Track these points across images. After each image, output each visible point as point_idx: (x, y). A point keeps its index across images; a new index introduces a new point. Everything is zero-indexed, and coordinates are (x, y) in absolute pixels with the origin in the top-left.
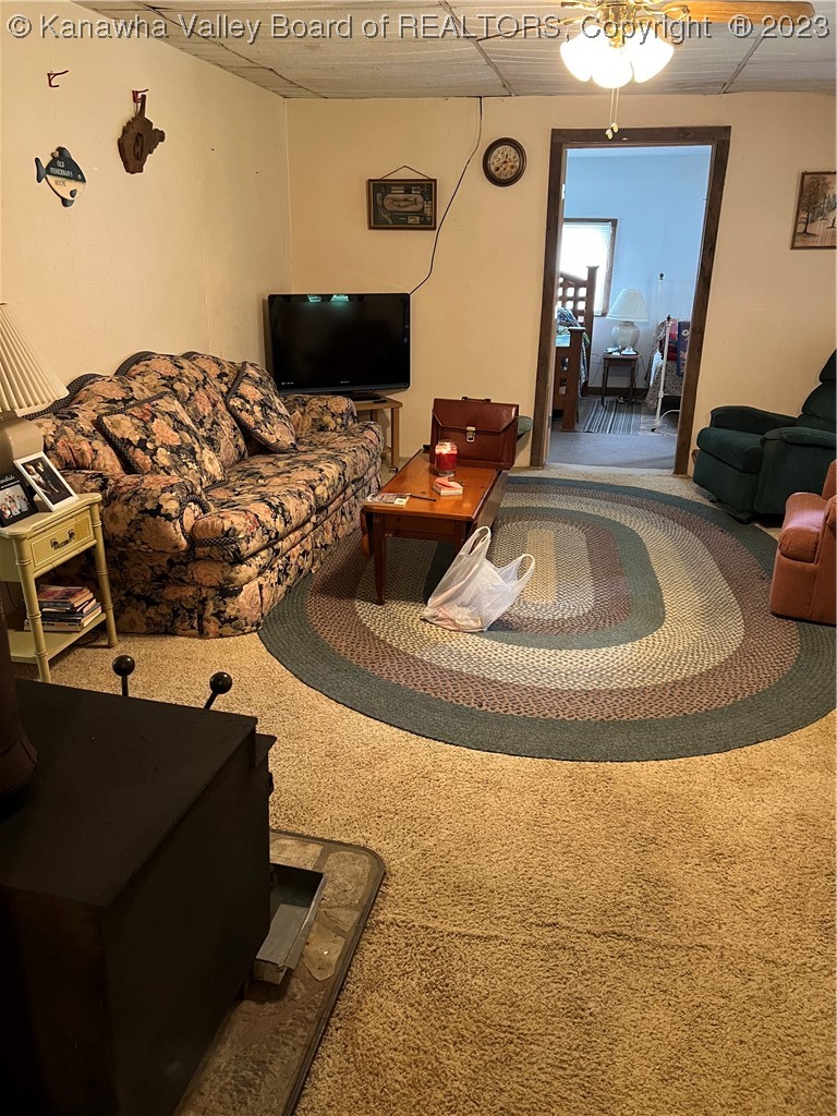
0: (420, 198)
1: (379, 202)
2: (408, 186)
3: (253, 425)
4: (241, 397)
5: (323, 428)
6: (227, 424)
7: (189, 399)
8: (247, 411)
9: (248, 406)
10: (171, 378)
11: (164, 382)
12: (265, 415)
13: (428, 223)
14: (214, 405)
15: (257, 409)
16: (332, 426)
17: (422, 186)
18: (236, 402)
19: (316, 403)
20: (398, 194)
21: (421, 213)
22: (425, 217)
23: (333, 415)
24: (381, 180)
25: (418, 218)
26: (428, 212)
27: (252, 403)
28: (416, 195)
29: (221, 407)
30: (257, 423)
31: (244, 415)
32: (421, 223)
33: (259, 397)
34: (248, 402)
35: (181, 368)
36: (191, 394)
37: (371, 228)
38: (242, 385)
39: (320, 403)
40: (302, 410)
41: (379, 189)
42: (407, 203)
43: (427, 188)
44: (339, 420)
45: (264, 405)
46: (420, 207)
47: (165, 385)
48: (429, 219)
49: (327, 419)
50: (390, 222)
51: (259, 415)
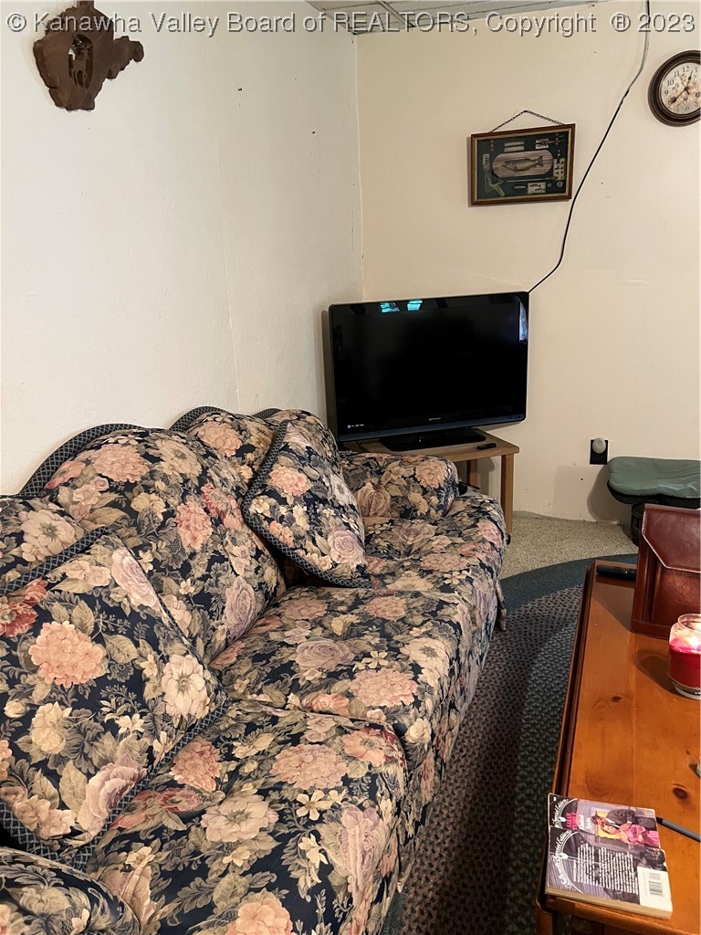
0: (547, 156)
1: (486, 167)
2: (529, 139)
3: (290, 542)
4: (272, 493)
5: (408, 513)
6: (241, 552)
7: (163, 525)
8: (281, 519)
9: (283, 510)
10: (129, 486)
11: (113, 496)
12: (314, 519)
13: (558, 189)
14: (217, 522)
15: (299, 511)
16: (423, 509)
17: (552, 136)
18: (261, 506)
19: (397, 470)
20: (515, 152)
21: (548, 177)
22: (554, 182)
23: (425, 491)
24: (491, 134)
25: (543, 185)
26: (558, 174)
27: (290, 501)
28: (542, 151)
29: (233, 521)
30: (298, 538)
31: (275, 529)
32: (548, 190)
33: (304, 485)
34: (283, 501)
35: (156, 460)
36: (169, 514)
37: (473, 203)
38: (277, 469)
39: (403, 471)
40: (375, 480)
41: (486, 146)
42: (528, 164)
43: (559, 140)
44: (434, 500)
45: (313, 500)
46: (546, 168)
47: (114, 505)
48: (560, 185)
49: (415, 497)
50: (503, 193)
51: (302, 522)
